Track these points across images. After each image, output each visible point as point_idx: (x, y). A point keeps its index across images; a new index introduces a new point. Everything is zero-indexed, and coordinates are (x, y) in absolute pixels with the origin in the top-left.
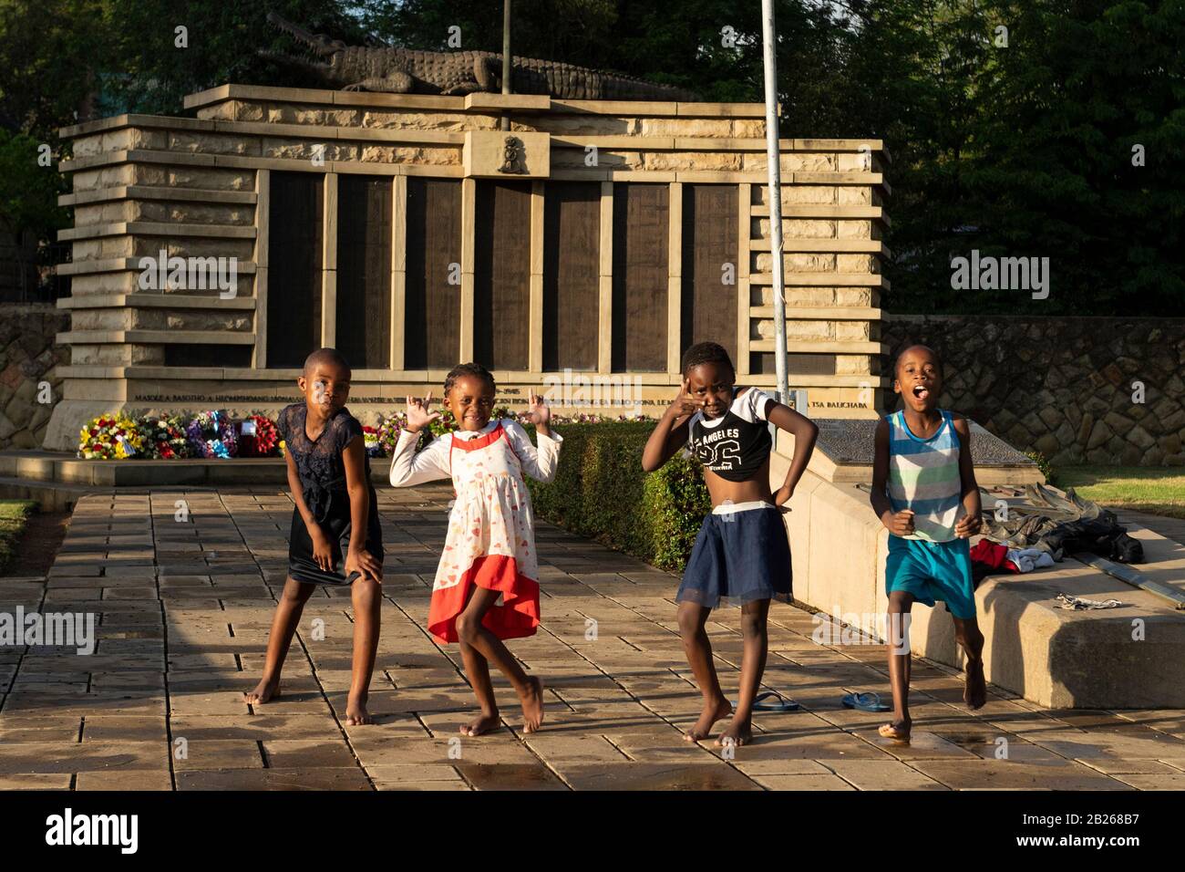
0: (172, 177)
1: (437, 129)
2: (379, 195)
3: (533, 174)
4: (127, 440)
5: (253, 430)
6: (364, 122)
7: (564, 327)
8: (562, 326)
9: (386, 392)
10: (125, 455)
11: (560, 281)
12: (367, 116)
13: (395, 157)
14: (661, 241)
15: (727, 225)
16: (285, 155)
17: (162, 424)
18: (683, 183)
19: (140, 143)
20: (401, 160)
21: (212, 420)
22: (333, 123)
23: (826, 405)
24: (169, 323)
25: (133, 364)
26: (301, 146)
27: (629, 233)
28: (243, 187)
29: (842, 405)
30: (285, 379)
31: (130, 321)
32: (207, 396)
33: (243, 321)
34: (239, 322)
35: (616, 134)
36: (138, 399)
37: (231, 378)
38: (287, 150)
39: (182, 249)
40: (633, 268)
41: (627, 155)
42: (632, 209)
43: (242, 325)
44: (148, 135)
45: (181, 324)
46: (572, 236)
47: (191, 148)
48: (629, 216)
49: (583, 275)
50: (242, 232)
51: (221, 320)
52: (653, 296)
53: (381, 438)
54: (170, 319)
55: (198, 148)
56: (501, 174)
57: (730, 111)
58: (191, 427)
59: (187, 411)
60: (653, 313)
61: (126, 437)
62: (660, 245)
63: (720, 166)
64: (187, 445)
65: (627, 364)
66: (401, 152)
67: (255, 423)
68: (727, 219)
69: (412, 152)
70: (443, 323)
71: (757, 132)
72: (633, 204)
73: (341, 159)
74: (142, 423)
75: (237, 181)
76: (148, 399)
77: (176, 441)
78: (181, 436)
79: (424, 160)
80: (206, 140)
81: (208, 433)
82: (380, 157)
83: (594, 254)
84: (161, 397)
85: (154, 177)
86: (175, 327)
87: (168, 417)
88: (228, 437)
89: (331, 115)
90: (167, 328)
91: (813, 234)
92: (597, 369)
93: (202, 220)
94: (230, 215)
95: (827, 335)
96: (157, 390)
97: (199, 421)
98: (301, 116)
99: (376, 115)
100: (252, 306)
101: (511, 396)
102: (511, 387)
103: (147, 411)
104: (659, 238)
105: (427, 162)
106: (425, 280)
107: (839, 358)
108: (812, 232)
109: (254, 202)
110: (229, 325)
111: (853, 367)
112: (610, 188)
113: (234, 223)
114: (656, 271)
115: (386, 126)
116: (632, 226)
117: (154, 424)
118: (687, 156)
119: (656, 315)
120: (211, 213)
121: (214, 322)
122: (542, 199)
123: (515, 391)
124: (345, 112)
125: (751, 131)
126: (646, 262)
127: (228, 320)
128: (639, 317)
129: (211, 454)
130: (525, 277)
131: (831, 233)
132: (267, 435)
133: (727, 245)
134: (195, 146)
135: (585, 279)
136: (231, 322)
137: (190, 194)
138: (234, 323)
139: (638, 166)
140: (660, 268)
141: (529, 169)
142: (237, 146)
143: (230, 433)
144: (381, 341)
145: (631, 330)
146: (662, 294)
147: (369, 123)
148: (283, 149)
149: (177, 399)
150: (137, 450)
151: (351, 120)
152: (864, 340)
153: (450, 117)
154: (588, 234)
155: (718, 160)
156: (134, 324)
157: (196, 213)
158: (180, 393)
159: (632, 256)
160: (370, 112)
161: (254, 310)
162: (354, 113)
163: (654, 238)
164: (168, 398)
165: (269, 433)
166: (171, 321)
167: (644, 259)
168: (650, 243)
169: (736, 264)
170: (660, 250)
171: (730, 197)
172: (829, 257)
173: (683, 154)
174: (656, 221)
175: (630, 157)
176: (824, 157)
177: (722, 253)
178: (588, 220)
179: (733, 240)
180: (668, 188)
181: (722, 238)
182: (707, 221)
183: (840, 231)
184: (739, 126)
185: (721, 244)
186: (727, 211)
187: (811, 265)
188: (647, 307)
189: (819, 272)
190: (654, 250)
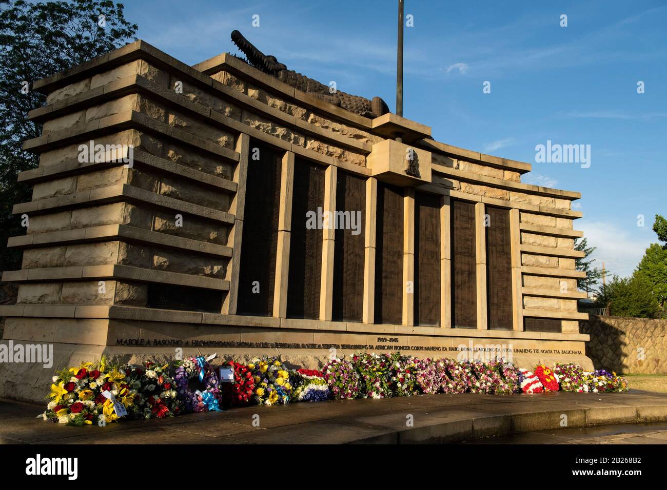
0: (172, 118)
1: (352, 139)
2: (317, 178)
3: (422, 179)
4: (116, 397)
5: (231, 377)
6: (309, 120)
7: (423, 294)
8: (421, 292)
9: (318, 339)
10: (115, 416)
12: (312, 116)
13: (328, 151)
14: (472, 240)
15: (505, 233)
16: (258, 127)
17: (150, 374)
18: (485, 204)
19: (146, 75)
20: (331, 155)
21: (197, 366)
22: (290, 113)
23: (561, 352)
24: (155, 262)
25: (115, 303)
26: (270, 124)
28: (227, 144)
29: (569, 352)
30: (250, 325)
31: (116, 255)
32: (184, 341)
33: (220, 267)
34: (216, 269)
35: (448, 167)
36: (120, 343)
37: (208, 322)
38: (260, 125)
39: (174, 189)
41: (453, 181)
42: (457, 217)
43: (218, 271)
44: (155, 71)
45: (167, 264)
46: (426, 230)
47: (189, 97)
48: (455, 221)
49: (432, 258)
50: (224, 184)
51: (200, 264)
52: (469, 276)
53: (330, 381)
54: (156, 258)
55: (195, 99)
56: (405, 174)
57: (507, 164)
58: (178, 376)
59: (168, 357)
60: (469, 287)
61: (115, 392)
63: (500, 197)
64: (177, 397)
65: (456, 322)
66: (332, 149)
67: (232, 369)
68: (505, 230)
69: (338, 151)
70: (354, 285)
71: (517, 179)
72: (457, 213)
73: (294, 143)
74: (128, 372)
75: (224, 139)
76: (131, 343)
77: (168, 394)
78: (172, 387)
79: (345, 159)
80: (202, 95)
81: (195, 383)
82: (319, 149)
83: (437, 243)
84: (142, 340)
85: (155, 113)
86: (160, 267)
87: (152, 364)
88: (213, 386)
89: (290, 107)
90: (152, 266)
92: (440, 325)
93: (194, 165)
94: (215, 168)
95: (557, 307)
96: (139, 333)
97: (185, 368)
98: (271, 101)
99: (318, 118)
100: (229, 254)
101: (394, 344)
102: (394, 337)
103: (128, 357)
104: (471, 238)
105: (346, 161)
106: (343, 249)
107: (563, 322)
108: (546, 243)
109: (237, 160)
110: (208, 270)
111: (572, 328)
112: (448, 200)
113: (219, 175)
114: (470, 259)
115: (323, 127)
116: (457, 228)
117: (139, 373)
118: (484, 188)
119: (471, 289)
120: (202, 162)
121: (195, 266)
122: (412, 200)
123: (396, 340)
124: (299, 108)
125: (514, 178)
126: (465, 253)
127: (207, 266)
128: (461, 289)
129: (201, 408)
130: (400, 254)
131: (555, 245)
132: (245, 382)
133: (505, 246)
134: (193, 96)
135: (433, 260)
136: (210, 267)
137: (186, 137)
138: (212, 268)
139: (458, 189)
140: (472, 257)
141: (420, 175)
142: (225, 108)
143: (214, 382)
144: (315, 296)
145: (458, 297)
146: (473, 275)
147: (313, 122)
148: (257, 123)
149: (158, 344)
150: (129, 409)
151: (302, 115)
152: (575, 311)
153: (361, 133)
154: (435, 230)
155: (499, 192)
156: (121, 258)
157: (189, 158)
158: (161, 337)
159: (457, 247)
160: (314, 114)
161: (231, 258)
162: (305, 111)
163: (468, 237)
164: (149, 342)
165: (247, 380)
166: (157, 260)
167: (463, 250)
168: (467, 240)
169: (510, 259)
170: (472, 246)
171: (505, 217)
172: (556, 259)
173: (481, 186)
174: (469, 226)
175: (455, 183)
176: (550, 199)
177: (503, 251)
178: (434, 220)
179: (508, 244)
180: (475, 206)
181: (502, 241)
182: (495, 230)
183: (559, 244)
184: (508, 174)
185: (502, 245)
186: (504, 225)
187: (548, 263)
188: (465, 283)
189: (551, 268)
190: (468, 245)
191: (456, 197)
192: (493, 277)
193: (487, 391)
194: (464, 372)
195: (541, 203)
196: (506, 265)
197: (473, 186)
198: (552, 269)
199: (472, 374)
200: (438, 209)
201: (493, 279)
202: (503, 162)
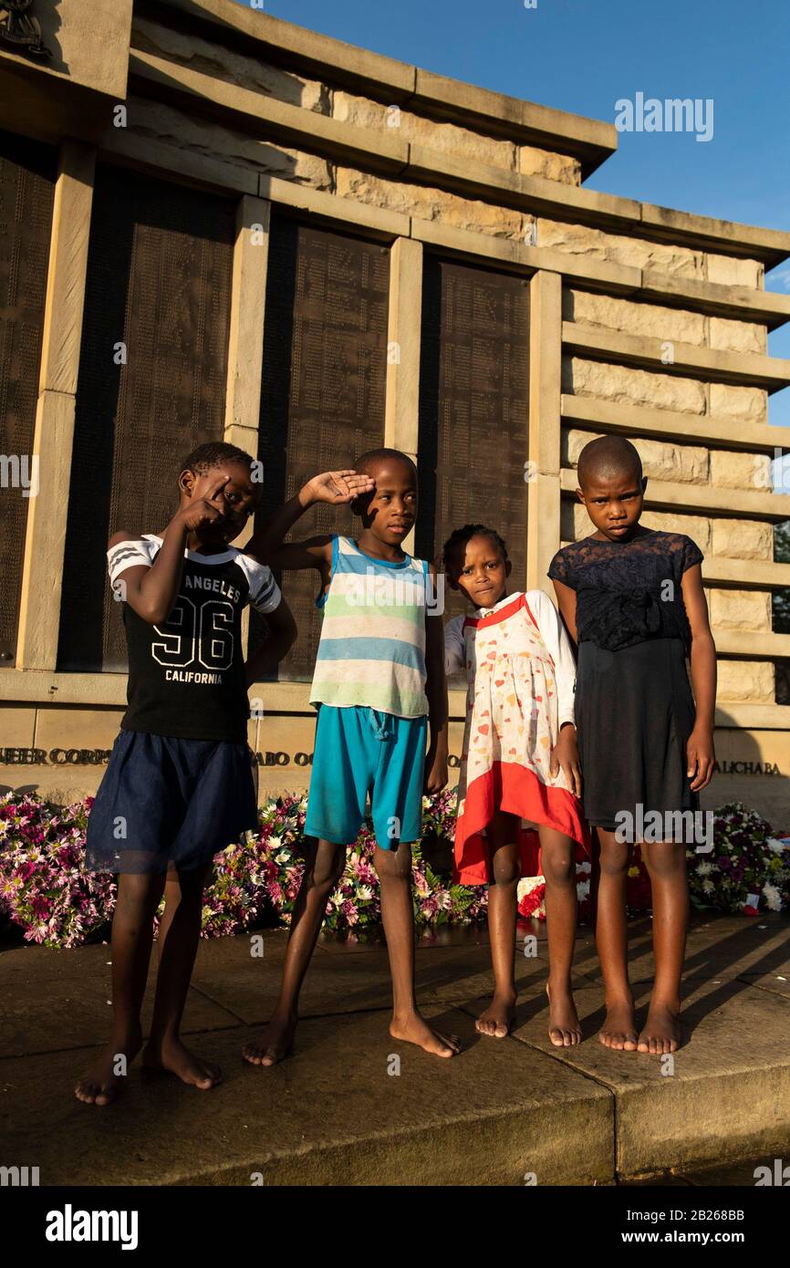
3: (75, 77)
11: (120, 427)
14: (368, 370)
18: (425, 244)
27: (297, 337)
40: (303, 423)
41: (300, 155)
42: (307, 285)
48: (298, 298)
49: (183, 420)
57: (522, 116)
62: (368, 378)
63: (494, 230)
68: (507, 346)
71: (564, 177)
72: (307, 269)
83: (213, 371)
91: (669, 403)
108: (666, 399)
111: (747, 685)
112: (263, 214)
116: (306, 324)
118: (430, 194)
122: (86, 194)
125: (554, 172)
126: (334, 413)
131: (699, 407)
135: (188, 430)
139: (322, 188)
140: (366, 431)
141: (66, 62)
152: (763, 630)
155: (492, 216)
159: (302, 393)
163: (354, 360)
167: (329, 404)
168: (345, 370)
169: (524, 445)
170: (368, 390)
171: (512, 301)
172: (701, 453)
173: (420, 189)
174: (361, 320)
175: (306, 163)
176: (687, 254)
177: (498, 416)
178: (200, 288)
179: (519, 392)
180: (387, 254)
181: (497, 383)
182: (468, 343)
183: (713, 404)
184: (530, 158)
185: (497, 397)
186: (506, 328)
187: (668, 464)
188: (333, 519)
189: (681, 481)
190: (353, 388)
191: (301, 205)
192: (452, 507)
193: (352, 920)
194: (262, 849)
195: (651, 264)
196: (506, 466)
197: (387, 185)
198: (684, 486)
199: (294, 856)
200: (222, 247)
201: (450, 513)
202: (508, 110)
